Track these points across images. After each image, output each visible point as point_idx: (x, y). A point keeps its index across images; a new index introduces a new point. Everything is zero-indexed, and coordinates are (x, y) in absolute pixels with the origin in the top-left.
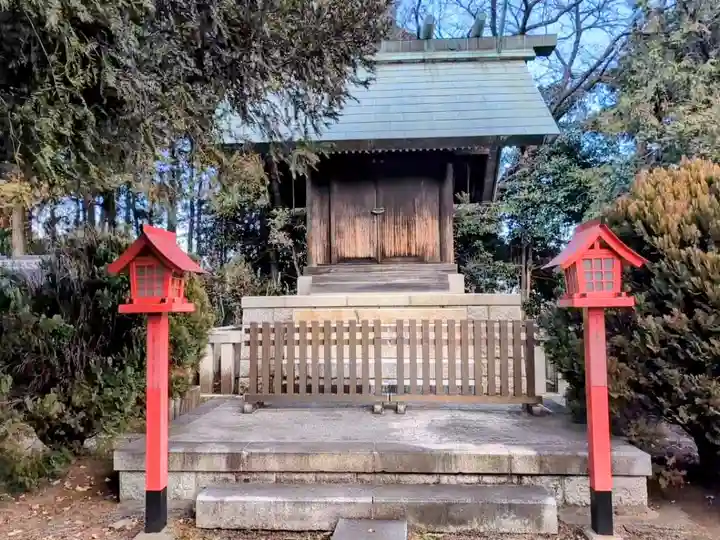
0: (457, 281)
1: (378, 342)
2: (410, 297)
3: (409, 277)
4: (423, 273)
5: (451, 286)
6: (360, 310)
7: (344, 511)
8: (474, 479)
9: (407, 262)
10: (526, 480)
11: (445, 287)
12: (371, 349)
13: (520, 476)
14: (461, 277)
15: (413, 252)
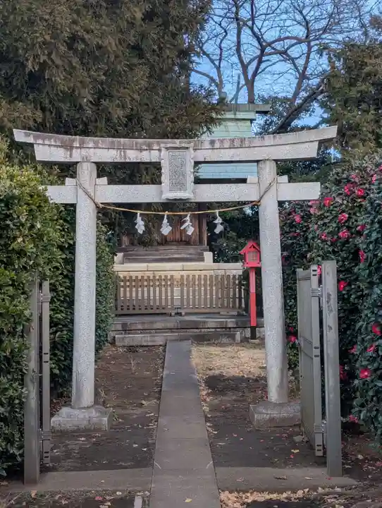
0: (208, 256)
1: (172, 285)
2: (183, 266)
3: (181, 254)
4: (190, 252)
5: (205, 259)
6: (155, 272)
7: (169, 338)
8: (214, 330)
9: (180, 245)
10: (232, 329)
11: (202, 260)
12: (169, 289)
13: (230, 328)
14: (211, 254)
15: (183, 239)
